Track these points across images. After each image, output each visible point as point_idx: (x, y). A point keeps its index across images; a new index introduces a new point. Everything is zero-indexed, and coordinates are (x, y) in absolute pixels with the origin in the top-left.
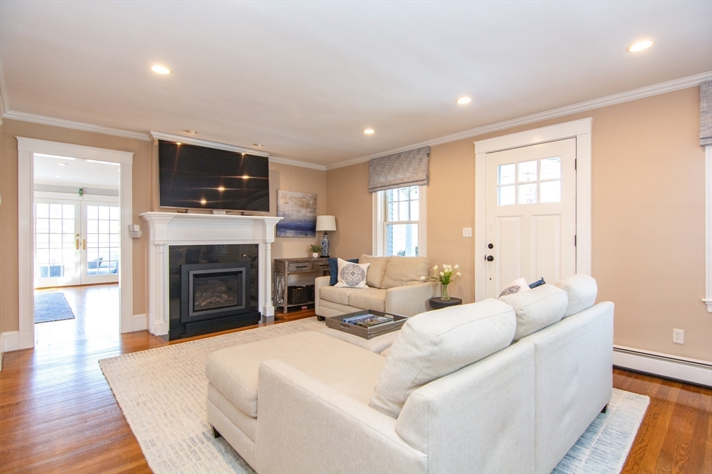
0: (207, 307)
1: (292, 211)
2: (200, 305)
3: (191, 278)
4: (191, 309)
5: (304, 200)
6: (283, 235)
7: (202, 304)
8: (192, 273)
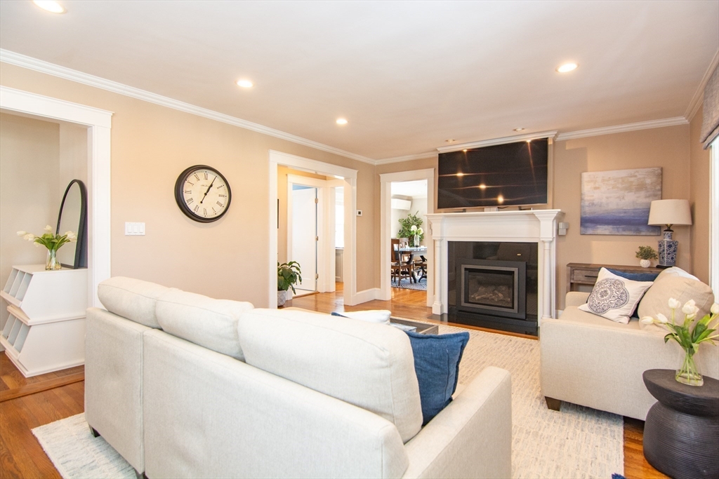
0: (480, 302)
1: (607, 198)
2: (474, 298)
3: (463, 271)
4: (463, 299)
5: (632, 179)
6: (590, 231)
7: (477, 298)
8: (463, 267)
